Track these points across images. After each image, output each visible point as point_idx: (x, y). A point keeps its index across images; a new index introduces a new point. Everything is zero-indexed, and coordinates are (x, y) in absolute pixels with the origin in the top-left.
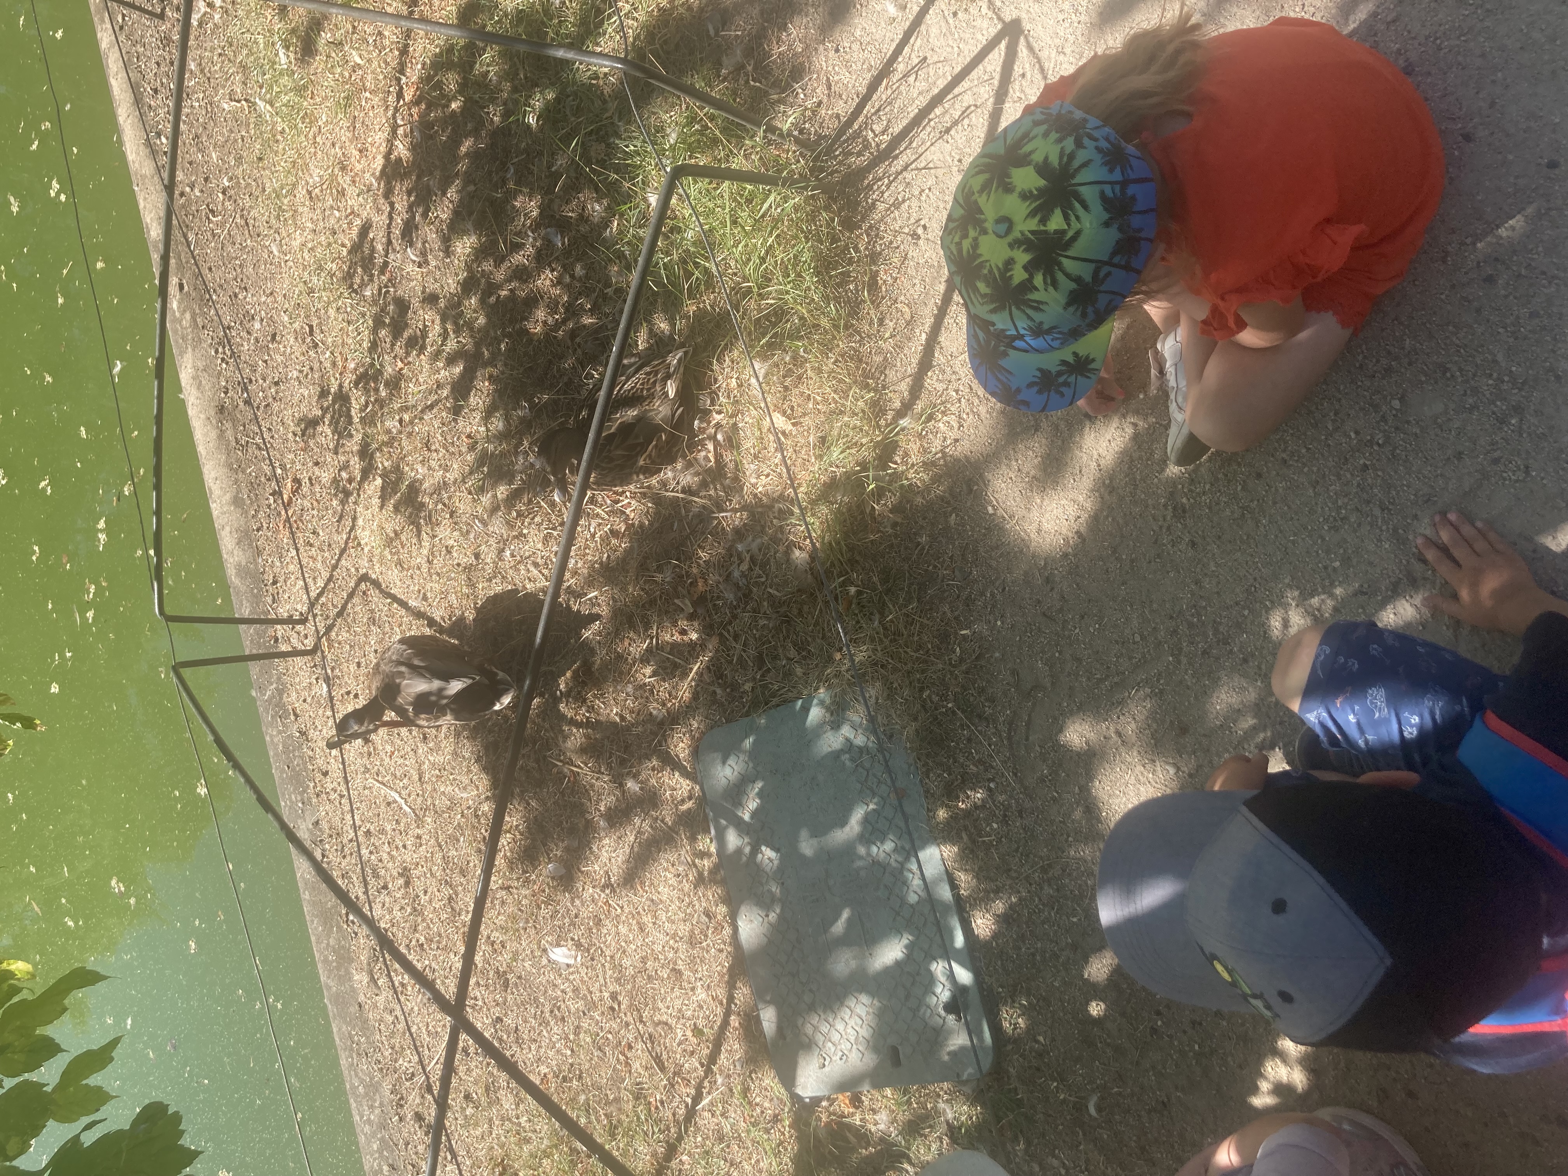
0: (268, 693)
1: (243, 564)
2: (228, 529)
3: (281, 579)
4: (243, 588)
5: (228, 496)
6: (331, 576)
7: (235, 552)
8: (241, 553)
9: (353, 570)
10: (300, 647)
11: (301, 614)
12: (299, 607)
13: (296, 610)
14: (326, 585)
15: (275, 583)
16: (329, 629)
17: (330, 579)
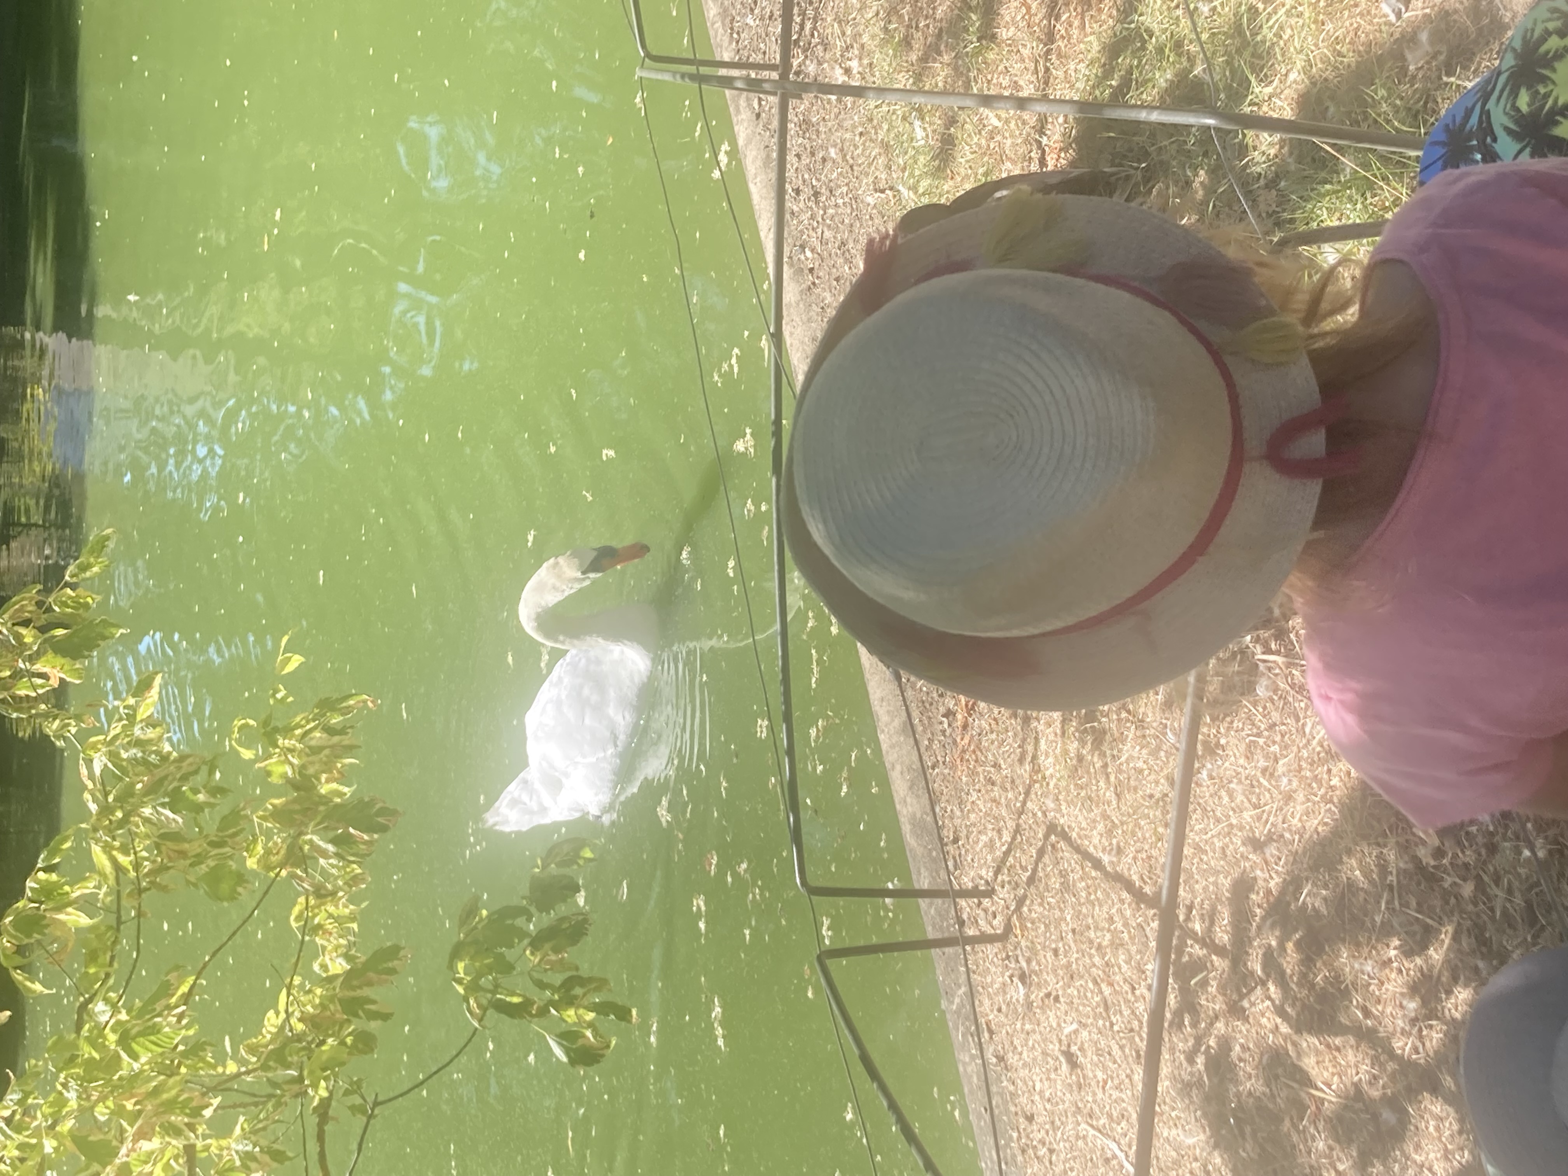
0: (957, 1000)
1: (918, 815)
2: (898, 767)
3: (963, 835)
4: (920, 851)
5: (897, 723)
6: (1018, 825)
7: (908, 800)
8: (915, 801)
9: (1039, 814)
10: (990, 931)
11: (987, 882)
12: (983, 873)
13: (981, 878)
14: (1014, 838)
15: (956, 840)
16: (1020, 902)
17: (1017, 830)
